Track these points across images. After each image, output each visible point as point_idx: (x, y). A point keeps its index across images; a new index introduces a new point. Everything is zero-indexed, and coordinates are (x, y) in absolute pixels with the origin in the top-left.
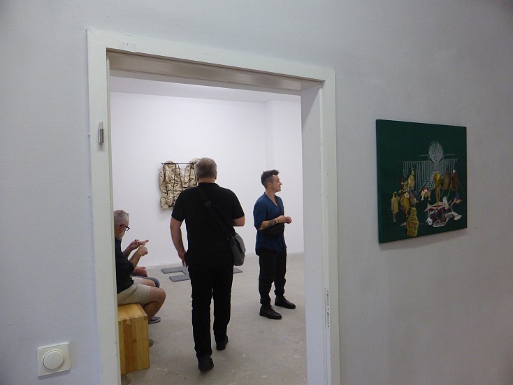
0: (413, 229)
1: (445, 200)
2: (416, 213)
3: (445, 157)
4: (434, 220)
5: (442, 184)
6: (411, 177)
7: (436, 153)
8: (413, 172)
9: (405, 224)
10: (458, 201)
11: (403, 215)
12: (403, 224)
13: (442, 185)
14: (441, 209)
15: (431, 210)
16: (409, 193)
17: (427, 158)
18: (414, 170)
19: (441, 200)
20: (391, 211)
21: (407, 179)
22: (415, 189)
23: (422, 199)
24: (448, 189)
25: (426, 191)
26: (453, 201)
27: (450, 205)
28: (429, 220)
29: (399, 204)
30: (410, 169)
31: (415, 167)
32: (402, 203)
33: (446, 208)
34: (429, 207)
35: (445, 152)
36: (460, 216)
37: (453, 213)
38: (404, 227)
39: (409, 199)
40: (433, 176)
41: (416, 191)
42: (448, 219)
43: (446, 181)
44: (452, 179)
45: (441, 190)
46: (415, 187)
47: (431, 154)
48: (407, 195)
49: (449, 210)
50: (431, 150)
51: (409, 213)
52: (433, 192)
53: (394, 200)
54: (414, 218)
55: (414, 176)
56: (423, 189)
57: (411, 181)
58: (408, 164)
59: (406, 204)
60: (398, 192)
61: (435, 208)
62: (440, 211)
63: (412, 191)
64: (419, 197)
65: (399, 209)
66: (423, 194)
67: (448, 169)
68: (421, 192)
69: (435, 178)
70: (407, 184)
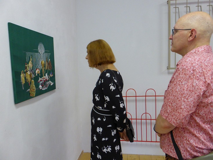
0: (33, 92)
1: (46, 75)
2: (34, 83)
3: (46, 52)
4: (43, 86)
5: (45, 66)
6: (30, 62)
7: (41, 49)
8: (31, 59)
9: (29, 90)
10: (52, 75)
11: (27, 85)
12: (28, 90)
13: (45, 68)
14: (45, 80)
15: (41, 81)
16: (30, 72)
17: (37, 52)
18: (32, 58)
19: (45, 75)
20: (21, 83)
21: (28, 63)
22: (33, 69)
23: (37, 75)
24: (48, 69)
25: (38, 70)
26: (50, 75)
27: (48, 78)
28: (40, 86)
29: (25, 78)
30: (30, 57)
31: (32, 56)
32: (27, 78)
33: (47, 80)
34: (40, 79)
36: (53, 83)
37: (50, 82)
38: (29, 91)
39: (30, 75)
40: (41, 62)
41: (33, 71)
42: (48, 85)
43: (47, 65)
44: (49, 64)
45: (45, 70)
46: (32, 68)
47: (39, 50)
48: (29, 73)
49: (49, 81)
50: (39, 47)
51: (31, 83)
52: (41, 70)
53: (22, 75)
54: (33, 85)
55: (32, 61)
56: (36, 69)
57: (30, 64)
58: (28, 54)
59: (29, 78)
60: (24, 71)
61: (43, 80)
62: (44, 81)
63: (31, 70)
64: (34, 73)
65: (25, 81)
66: (37, 71)
67: (47, 59)
68: (36, 71)
69: (42, 63)
70: (29, 66)
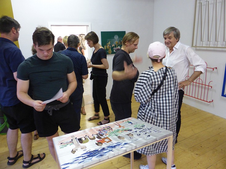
0: (110, 52)
1: (119, 47)
5: (118, 44)
7: (116, 37)
11: (107, 50)
23: (112, 47)
24: (120, 44)
28: (115, 51)
29: (106, 48)
31: (110, 40)
34: (114, 48)
35: (119, 37)
38: (108, 52)
41: (111, 45)
47: (115, 37)
48: (108, 46)
51: (109, 49)
52: (116, 45)
56: (113, 45)
57: (109, 43)
58: (108, 40)
60: (106, 45)
61: (116, 48)
62: (118, 49)
67: (120, 40)
69: (116, 42)
